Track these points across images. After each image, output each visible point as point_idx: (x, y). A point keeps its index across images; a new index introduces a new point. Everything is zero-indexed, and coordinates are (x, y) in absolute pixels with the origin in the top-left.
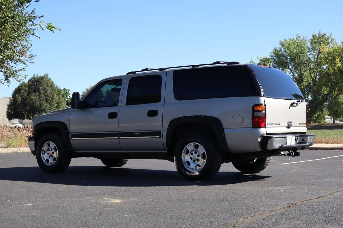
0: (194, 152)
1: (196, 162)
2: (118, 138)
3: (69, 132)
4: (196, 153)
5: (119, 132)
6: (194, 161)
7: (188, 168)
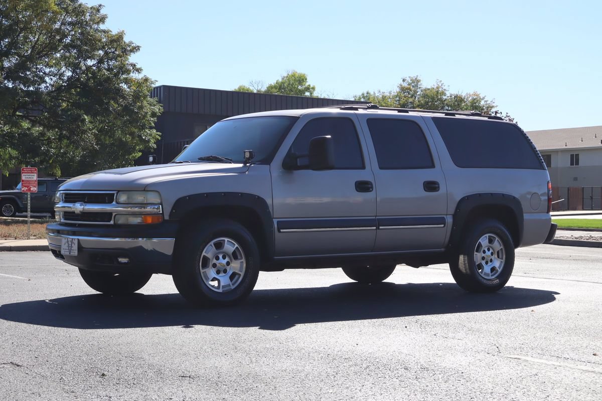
1: (490, 263)
2: (376, 229)
3: (272, 217)
4: (489, 250)
7: (482, 273)
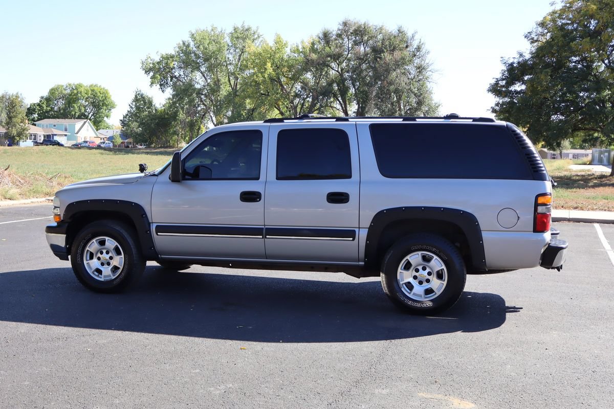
0: (420, 268)
1: (425, 284)
2: (263, 238)
3: (150, 221)
4: (424, 269)
5: (263, 227)
6: (421, 283)
7: (410, 293)
